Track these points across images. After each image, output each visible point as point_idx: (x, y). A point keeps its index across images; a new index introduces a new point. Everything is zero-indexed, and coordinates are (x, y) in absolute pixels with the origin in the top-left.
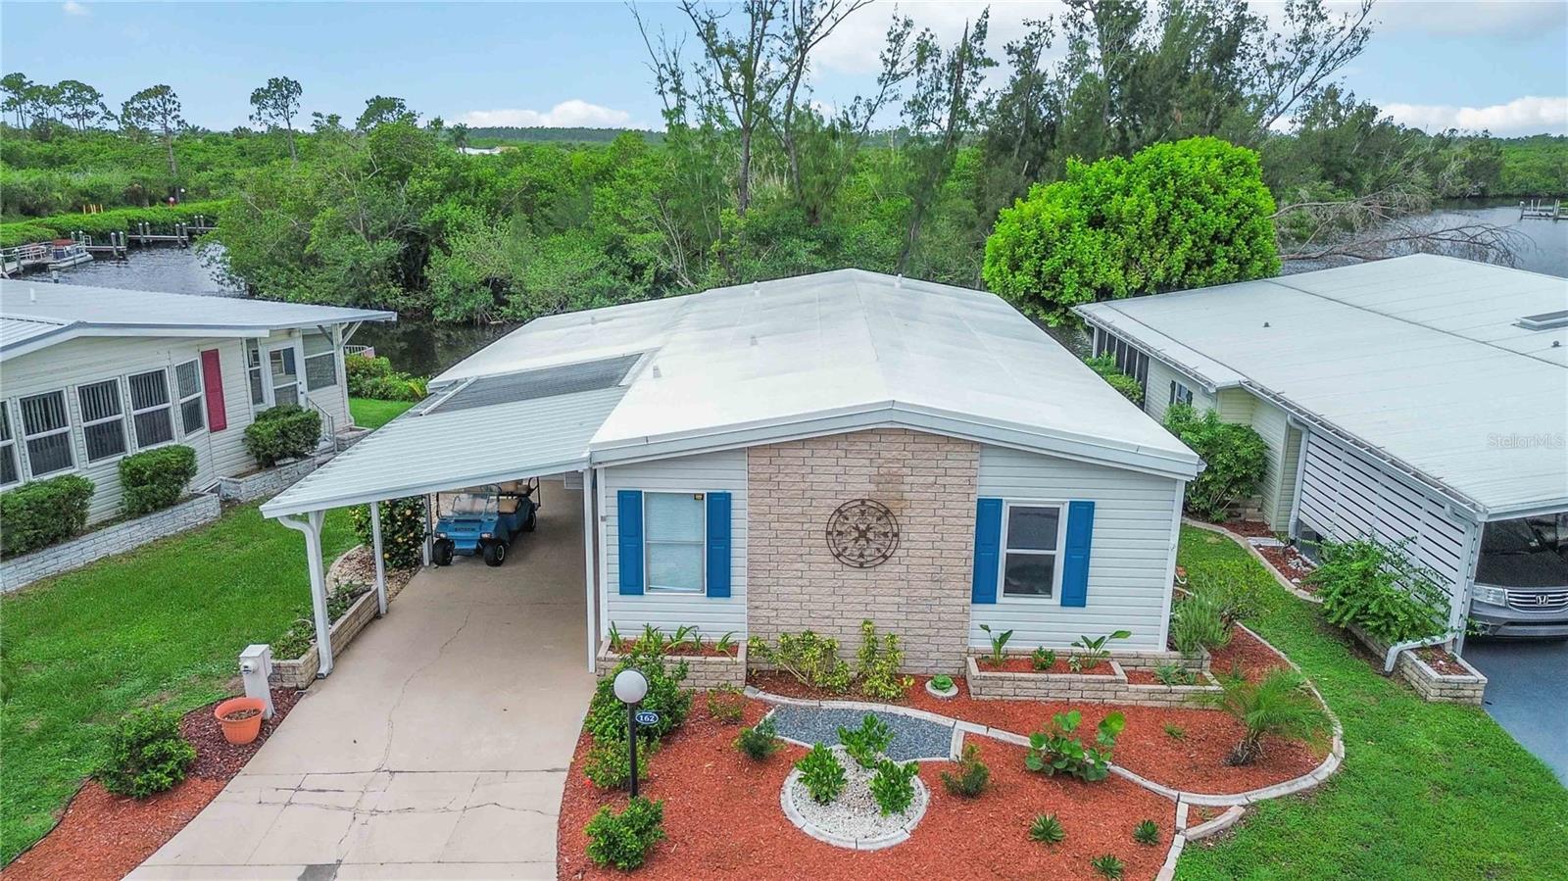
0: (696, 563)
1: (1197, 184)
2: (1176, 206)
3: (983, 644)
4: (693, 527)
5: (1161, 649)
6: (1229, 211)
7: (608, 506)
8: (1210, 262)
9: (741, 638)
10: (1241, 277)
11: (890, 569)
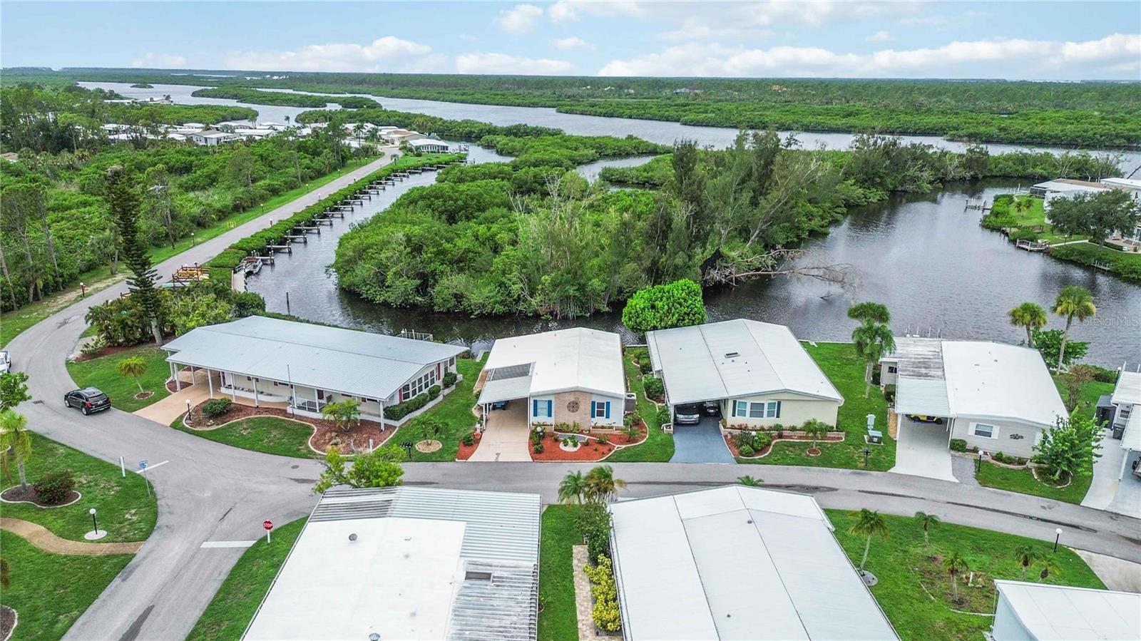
0: (546, 411)
1: (679, 299)
2: (673, 305)
3: (593, 425)
4: (546, 405)
5: (622, 425)
6: (688, 307)
7: (532, 402)
8: (684, 320)
9: (554, 424)
10: (693, 324)
11: (578, 412)
